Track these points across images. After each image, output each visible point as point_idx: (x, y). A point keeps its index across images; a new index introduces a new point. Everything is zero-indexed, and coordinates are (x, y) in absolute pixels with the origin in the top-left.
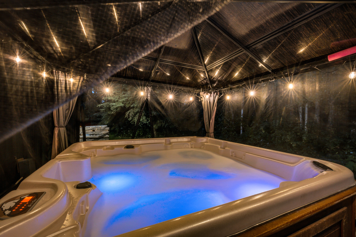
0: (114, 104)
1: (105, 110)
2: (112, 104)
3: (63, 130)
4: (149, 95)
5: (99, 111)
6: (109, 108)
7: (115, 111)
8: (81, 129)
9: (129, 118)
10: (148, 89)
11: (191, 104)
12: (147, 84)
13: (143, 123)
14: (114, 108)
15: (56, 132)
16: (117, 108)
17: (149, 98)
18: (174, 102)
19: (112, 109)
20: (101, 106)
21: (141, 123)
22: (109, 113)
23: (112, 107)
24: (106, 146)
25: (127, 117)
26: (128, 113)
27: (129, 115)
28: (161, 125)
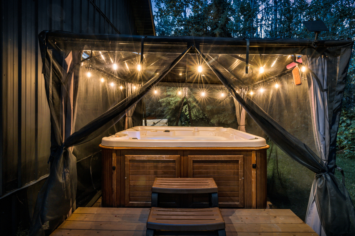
0: (173, 99)
1: (166, 105)
2: (171, 99)
3: (130, 119)
4: (187, 94)
5: (161, 106)
6: (169, 103)
7: (174, 105)
8: (144, 121)
9: (185, 112)
10: (185, 89)
11: (224, 99)
12: (183, 86)
13: (199, 117)
14: (173, 102)
15: (127, 120)
16: (175, 103)
17: (187, 95)
18: (208, 98)
19: (171, 104)
20: (162, 101)
21: (198, 118)
22: (169, 107)
23: (171, 102)
24: (153, 130)
25: (184, 112)
26: (185, 107)
27: (186, 110)
28: (219, 120)
